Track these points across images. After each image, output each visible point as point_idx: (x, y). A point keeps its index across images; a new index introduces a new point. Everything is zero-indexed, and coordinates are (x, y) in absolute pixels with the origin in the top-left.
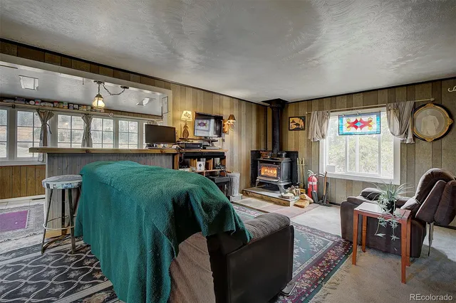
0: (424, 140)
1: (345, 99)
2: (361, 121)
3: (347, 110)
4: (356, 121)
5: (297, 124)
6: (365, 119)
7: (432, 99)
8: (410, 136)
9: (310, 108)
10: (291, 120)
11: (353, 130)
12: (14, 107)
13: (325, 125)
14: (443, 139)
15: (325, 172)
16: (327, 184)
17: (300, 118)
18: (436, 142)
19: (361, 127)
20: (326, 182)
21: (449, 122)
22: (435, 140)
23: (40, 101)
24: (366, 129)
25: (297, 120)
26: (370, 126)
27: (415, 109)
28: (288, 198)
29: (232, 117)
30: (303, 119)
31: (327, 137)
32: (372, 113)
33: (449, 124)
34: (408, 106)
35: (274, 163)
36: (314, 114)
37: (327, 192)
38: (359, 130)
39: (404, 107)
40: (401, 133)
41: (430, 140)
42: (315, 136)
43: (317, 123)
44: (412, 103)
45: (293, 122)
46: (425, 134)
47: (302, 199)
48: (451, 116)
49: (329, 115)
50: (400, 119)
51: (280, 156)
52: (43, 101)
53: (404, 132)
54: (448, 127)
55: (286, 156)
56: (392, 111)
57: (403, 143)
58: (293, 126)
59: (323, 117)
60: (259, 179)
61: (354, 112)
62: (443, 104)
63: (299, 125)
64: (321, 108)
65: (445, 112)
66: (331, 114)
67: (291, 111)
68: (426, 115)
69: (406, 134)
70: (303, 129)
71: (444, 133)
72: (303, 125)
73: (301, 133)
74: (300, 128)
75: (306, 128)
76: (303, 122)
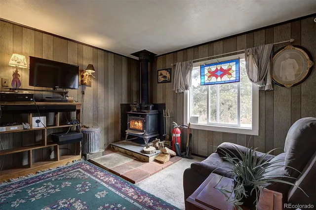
0: (283, 86)
1: (206, 48)
2: (222, 70)
3: (208, 59)
4: (217, 70)
5: (165, 77)
6: (225, 67)
7: (292, 40)
8: (269, 82)
9: (175, 60)
10: (159, 72)
11: (213, 79)
13: (188, 75)
14: (303, 85)
15: (188, 123)
16: (191, 135)
18: (295, 88)
19: (221, 76)
20: (189, 134)
21: (309, 64)
22: (295, 85)
24: (226, 78)
25: (164, 73)
26: (230, 74)
27: (274, 52)
28: (148, 153)
29: (91, 67)
30: (170, 71)
31: (191, 88)
32: (232, 61)
33: (309, 66)
34: (267, 49)
35: (140, 116)
36: (179, 64)
37: (189, 145)
38: (219, 79)
39: (263, 50)
40: (260, 79)
41: (289, 86)
42: (179, 88)
43: (181, 74)
44: (271, 46)
46: (284, 79)
47: (163, 153)
48: (311, 58)
49: (192, 66)
50: (259, 65)
51: (147, 108)
53: (262, 78)
54: (308, 71)
55: (153, 108)
56: (251, 56)
57: (261, 91)
58: (161, 79)
59: (186, 67)
60: (128, 132)
61: (215, 61)
62: (302, 45)
64: (185, 59)
65: (305, 54)
66: (194, 64)
67: (160, 64)
68: (285, 59)
69: (265, 80)
70: (170, 82)
71: (304, 77)
72: (169, 77)
73: (168, 85)
74: (167, 80)
75: (172, 80)
76: (169, 74)
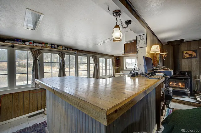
5: (190, 55)
12: (13, 47)
17: (193, 51)
23: (32, 42)
45: (186, 53)
52: (34, 42)
63: (192, 55)
70: (196, 58)
72: (195, 55)
73: (193, 60)
74: (193, 57)
75: (198, 57)
76: (195, 53)
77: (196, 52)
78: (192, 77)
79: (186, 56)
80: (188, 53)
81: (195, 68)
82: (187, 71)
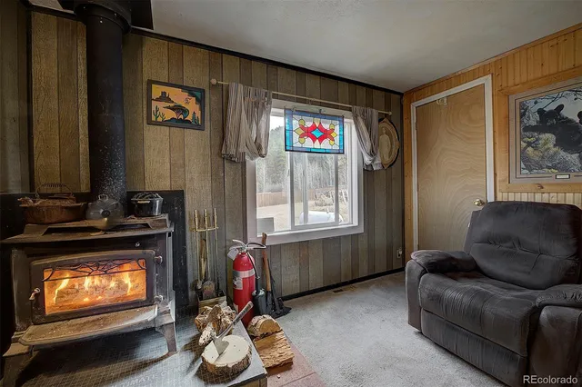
2: (321, 128)
3: (297, 100)
5: (178, 109)
10: (157, 91)
11: (308, 143)
15: (259, 235)
17: (191, 91)
19: (321, 140)
24: (326, 144)
25: (178, 96)
26: (333, 139)
33: (397, 147)
36: (238, 89)
38: (317, 144)
42: (244, 149)
44: (377, 112)
45: (164, 98)
48: (398, 138)
54: (396, 152)
63: (184, 111)
65: (395, 133)
68: (382, 133)
70: (202, 127)
71: (395, 158)
72: (198, 114)
73: (191, 135)
74: (188, 121)
75: (207, 124)
76: (198, 106)
77: (201, 101)
78: (187, 218)
79: (162, 110)
80: (169, 100)
81: (197, 175)
82: (162, 193)
